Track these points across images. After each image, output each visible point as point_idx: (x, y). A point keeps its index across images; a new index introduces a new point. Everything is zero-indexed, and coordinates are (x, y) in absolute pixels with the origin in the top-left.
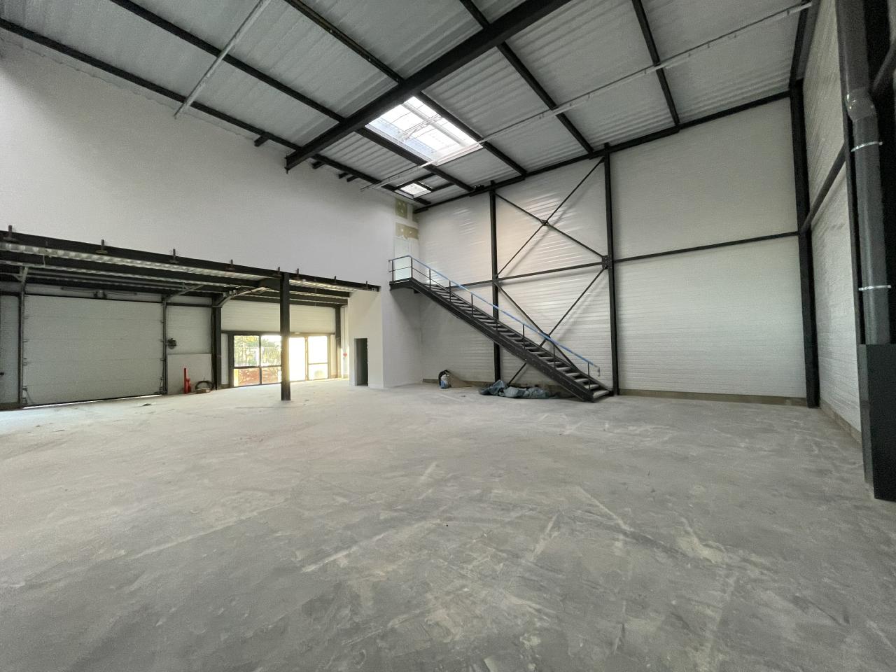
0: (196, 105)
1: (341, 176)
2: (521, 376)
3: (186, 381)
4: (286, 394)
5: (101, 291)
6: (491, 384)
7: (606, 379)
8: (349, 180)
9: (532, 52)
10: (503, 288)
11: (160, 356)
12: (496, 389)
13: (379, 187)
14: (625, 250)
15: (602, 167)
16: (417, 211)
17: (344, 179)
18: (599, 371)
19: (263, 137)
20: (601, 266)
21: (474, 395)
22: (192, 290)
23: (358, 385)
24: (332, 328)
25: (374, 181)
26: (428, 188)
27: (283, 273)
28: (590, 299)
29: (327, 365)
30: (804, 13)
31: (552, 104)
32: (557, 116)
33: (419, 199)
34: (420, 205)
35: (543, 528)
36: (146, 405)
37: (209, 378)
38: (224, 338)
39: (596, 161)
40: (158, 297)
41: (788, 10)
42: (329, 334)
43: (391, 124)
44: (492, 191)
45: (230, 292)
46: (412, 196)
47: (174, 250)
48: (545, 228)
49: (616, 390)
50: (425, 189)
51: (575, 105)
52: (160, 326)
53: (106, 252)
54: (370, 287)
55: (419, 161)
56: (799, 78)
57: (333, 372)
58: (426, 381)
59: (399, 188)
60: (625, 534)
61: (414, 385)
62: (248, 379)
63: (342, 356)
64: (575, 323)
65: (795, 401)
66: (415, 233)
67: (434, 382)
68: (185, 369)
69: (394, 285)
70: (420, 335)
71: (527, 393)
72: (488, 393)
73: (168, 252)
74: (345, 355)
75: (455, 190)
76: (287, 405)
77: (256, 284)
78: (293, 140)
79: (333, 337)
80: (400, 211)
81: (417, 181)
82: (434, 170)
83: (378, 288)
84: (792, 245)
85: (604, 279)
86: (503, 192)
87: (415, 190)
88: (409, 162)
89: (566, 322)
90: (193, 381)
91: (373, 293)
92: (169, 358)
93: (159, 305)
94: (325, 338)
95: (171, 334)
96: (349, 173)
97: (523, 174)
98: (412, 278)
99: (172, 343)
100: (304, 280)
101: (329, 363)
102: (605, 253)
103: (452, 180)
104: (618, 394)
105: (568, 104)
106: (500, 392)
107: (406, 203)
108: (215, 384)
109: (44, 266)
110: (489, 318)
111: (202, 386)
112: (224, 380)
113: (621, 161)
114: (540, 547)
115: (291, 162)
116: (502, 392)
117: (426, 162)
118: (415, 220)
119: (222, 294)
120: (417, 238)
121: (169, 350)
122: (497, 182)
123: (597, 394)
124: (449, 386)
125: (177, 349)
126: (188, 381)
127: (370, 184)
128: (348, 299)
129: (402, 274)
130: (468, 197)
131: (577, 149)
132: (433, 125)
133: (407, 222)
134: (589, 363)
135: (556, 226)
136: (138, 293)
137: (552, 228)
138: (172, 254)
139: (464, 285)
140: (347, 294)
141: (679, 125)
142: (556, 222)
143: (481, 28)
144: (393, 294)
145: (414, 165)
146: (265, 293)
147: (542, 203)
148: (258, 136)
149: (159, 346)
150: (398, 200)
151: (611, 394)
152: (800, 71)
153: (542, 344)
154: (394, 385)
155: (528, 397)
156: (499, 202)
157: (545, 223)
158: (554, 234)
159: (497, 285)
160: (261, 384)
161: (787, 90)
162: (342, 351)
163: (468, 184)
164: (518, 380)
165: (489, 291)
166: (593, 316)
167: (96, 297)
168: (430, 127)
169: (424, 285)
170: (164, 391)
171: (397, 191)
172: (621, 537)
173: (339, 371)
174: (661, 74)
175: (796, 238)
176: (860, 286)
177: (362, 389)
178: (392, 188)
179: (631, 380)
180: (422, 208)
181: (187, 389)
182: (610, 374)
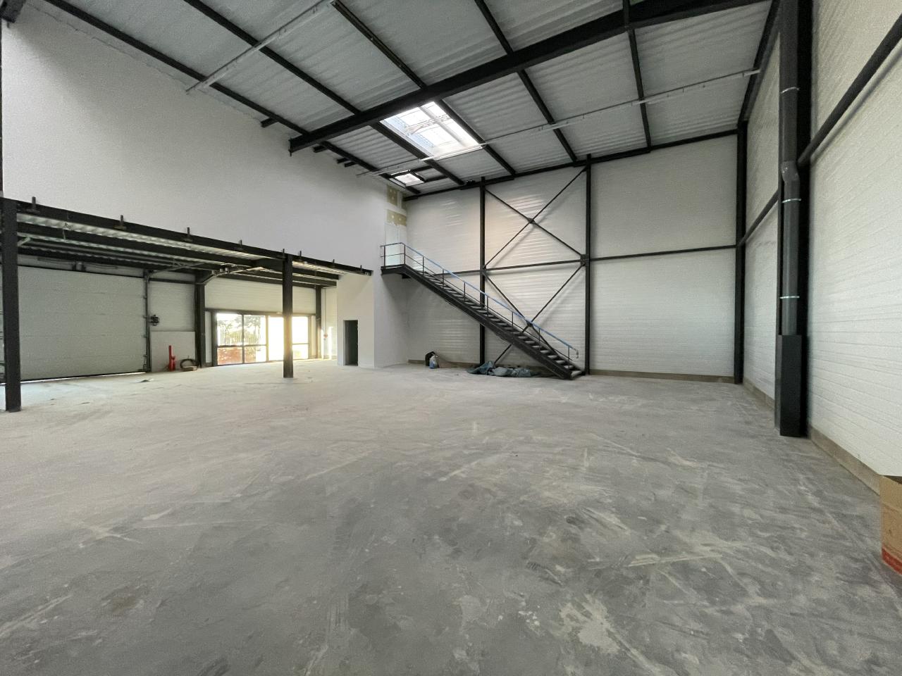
0: (217, 86)
1: (340, 161)
2: (504, 358)
3: (171, 358)
4: (288, 371)
5: (80, 263)
6: (477, 366)
7: (579, 362)
8: (346, 165)
9: (543, 76)
10: (490, 277)
11: (143, 332)
12: (485, 369)
13: (375, 175)
14: (601, 250)
15: (584, 175)
16: (406, 199)
17: (342, 165)
18: (577, 354)
19: (271, 118)
20: (579, 263)
21: (464, 374)
22: (187, 267)
23: (346, 364)
24: (312, 309)
25: (372, 168)
26: (422, 179)
27: (287, 255)
28: (567, 291)
29: (307, 346)
30: (753, 78)
31: (551, 120)
32: (554, 130)
33: (410, 188)
34: (410, 194)
35: (582, 455)
36: (145, 381)
37: (193, 356)
38: (207, 315)
39: (581, 169)
40: (139, 272)
41: (743, 72)
42: (309, 315)
43: (404, 122)
44: (482, 187)
45: (221, 270)
46: (405, 184)
47: (188, 229)
48: (530, 226)
49: (588, 371)
50: (418, 179)
51: (572, 123)
52: (141, 302)
53: (124, 228)
54: (364, 271)
55: (421, 155)
56: (745, 120)
57: (313, 353)
58: (412, 362)
59: (393, 177)
60: (636, 456)
61: (402, 365)
62: (225, 358)
63: (323, 337)
64: (553, 313)
65: (726, 380)
66: (404, 220)
67: (420, 362)
68: (170, 347)
69: (385, 271)
70: (407, 318)
71: (514, 372)
72: (478, 373)
73: (183, 230)
74: (326, 336)
75: (448, 182)
76: (294, 382)
77: (253, 263)
78: (301, 125)
79: (313, 318)
80: (391, 198)
81: (413, 171)
82: (432, 164)
83: (370, 272)
84: (730, 256)
85: (582, 274)
86: (493, 189)
87: (409, 179)
88: (410, 154)
89: (546, 311)
90: (179, 358)
91: (366, 276)
92: (153, 335)
93: (142, 279)
94: (305, 319)
95: (154, 310)
96: (348, 159)
97: (513, 174)
98: (405, 265)
99: (155, 320)
100: (306, 262)
101: (309, 344)
102: (583, 251)
103: (446, 173)
104: (589, 374)
105: (565, 121)
106: (489, 372)
107: (397, 191)
108: (199, 362)
109: (62, 240)
110: (476, 305)
111: (187, 364)
112: (208, 359)
113: (600, 170)
114: (587, 464)
115: (295, 145)
116: (491, 371)
117: (425, 156)
118: (404, 207)
119: (211, 272)
120: (405, 225)
121: (152, 327)
122: (487, 179)
123: (574, 373)
124: (437, 367)
125: (161, 325)
126: (174, 359)
127: (366, 170)
128: (337, 281)
129: (393, 260)
130: (459, 191)
131: (563, 156)
132: (439, 124)
133: (396, 209)
134: (569, 347)
135: (541, 225)
136: (119, 267)
137: (537, 226)
138: (186, 232)
139: (454, 273)
140: (337, 277)
141: (650, 147)
142: (541, 221)
143: (505, 54)
144: (383, 278)
145: (414, 157)
146: (260, 273)
147: (528, 202)
148: (266, 118)
149: (141, 322)
150: (389, 187)
151: (583, 374)
152: (747, 115)
153: (524, 330)
154: (384, 364)
155: (515, 376)
156: (488, 197)
157: (531, 221)
158: (538, 232)
159: (484, 274)
160: (243, 363)
161: (736, 128)
162: (322, 333)
163: (460, 178)
164: (502, 361)
165: (476, 280)
166: (569, 307)
167: (74, 269)
168: (436, 125)
169: (417, 272)
170: (148, 369)
171: (391, 179)
172: (634, 458)
173: (319, 351)
174: (643, 107)
175: (734, 250)
176: (781, 296)
177: (351, 368)
178: (387, 176)
179: (600, 362)
180: (411, 197)
181: (171, 367)
182: (582, 356)
